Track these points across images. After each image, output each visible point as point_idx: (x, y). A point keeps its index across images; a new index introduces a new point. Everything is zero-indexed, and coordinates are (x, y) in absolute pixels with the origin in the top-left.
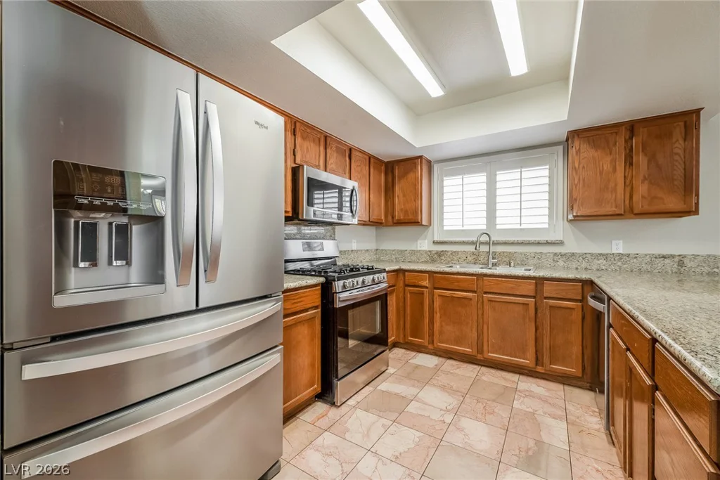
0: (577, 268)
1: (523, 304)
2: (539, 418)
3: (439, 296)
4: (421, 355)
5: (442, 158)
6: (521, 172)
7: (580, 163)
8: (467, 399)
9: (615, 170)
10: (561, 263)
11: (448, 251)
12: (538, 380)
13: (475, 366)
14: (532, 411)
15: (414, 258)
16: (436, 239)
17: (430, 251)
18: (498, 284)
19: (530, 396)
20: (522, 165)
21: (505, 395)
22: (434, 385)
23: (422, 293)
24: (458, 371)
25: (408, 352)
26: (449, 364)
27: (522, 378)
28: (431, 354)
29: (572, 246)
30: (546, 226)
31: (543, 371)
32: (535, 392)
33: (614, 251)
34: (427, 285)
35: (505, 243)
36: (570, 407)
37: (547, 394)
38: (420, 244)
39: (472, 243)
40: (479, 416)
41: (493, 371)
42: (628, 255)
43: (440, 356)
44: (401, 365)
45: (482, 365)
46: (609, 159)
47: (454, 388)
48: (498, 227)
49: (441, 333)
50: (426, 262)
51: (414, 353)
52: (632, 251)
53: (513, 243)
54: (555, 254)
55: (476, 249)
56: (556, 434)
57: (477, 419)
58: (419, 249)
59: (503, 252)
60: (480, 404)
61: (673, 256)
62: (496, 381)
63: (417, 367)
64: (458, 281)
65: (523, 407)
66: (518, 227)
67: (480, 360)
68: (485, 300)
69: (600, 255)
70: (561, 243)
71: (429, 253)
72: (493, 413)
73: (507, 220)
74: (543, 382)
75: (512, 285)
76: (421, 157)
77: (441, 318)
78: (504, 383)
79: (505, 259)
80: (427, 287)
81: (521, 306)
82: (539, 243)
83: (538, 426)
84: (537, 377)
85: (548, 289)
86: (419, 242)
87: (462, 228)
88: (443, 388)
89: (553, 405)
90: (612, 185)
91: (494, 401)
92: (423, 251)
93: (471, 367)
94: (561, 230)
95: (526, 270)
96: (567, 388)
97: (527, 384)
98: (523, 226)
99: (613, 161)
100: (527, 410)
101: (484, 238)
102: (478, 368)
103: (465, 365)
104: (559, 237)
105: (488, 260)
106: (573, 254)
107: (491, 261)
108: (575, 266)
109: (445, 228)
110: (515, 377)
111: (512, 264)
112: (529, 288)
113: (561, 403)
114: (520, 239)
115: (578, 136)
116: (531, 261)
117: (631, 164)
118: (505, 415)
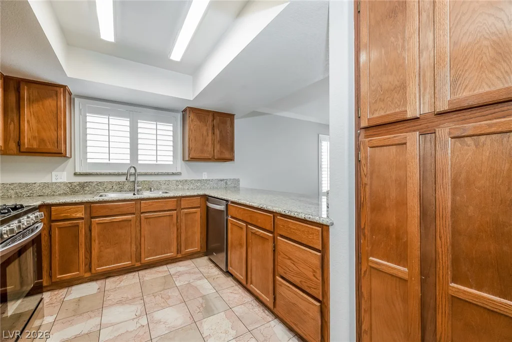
0: (188, 189)
1: (169, 216)
2: (193, 284)
3: (98, 224)
4: (74, 288)
5: (86, 95)
6: (157, 124)
7: (193, 127)
8: (147, 299)
9: (208, 135)
10: (180, 186)
11: (92, 182)
12: (178, 263)
13: (134, 273)
14: (187, 282)
15: (47, 191)
16: (78, 170)
17: (70, 183)
18: (152, 205)
19: (181, 274)
20: (157, 120)
21: (168, 282)
22: (111, 305)
23: (77, 226)
24: (122, 284)
25: (56, 292)
26: (110, 283)
27: (169, 266)
28: (86, 282)
29: (185, 176)
30: (172, 163)
31: (181, 256)
32: (181, 271)
33: (204, 178)
34: (83, 216)
35: (146, 174)
36: (201, 270)
37: (188, 269)
38: (56, 176)
39: (123, 174)
40: (163, 305)
41: (148, 271)
42: (209, 180)
43: (97, 280)
44: (57, 309)
45: (138, 271)
46: (205, 128)
47: (130, 297)
48: (140, 162)
49: (100, 257)
50: (65, 194)
51: (65, 290)
52: (211, 178)
53: (151, 175)
54: (177, 181)
55: (127, 179)
56: (206, 287)
57: (163, 308)
58: (54, 181)
59: (144, 181)
60: (157, 297)
61: (223, 180)
62: (155, 276)
63: (79, 300)
64: (118, 207)
65: (182, 283)
66: (155, 162)
67: (139, 267)
68: (143, 218)
69: (199, 180)
70: (179, 174)
71: (69, 185)
72: (169, 297)
73: (146, 157)
74: (181, 263)
75: (161, 204)
76: (64, 87)
77: (99, 243)
78: (160, 275)
79: (145, 186)
80: (82, 218)
81: (168, 218)
82: (168, 174)
83: (196, 288)
84: (176, 262)
85: (184, 204)
86: (54, 173)
87: (109, 162)
88: (121, 302)
89: (195, 273)
90: (207, 142)
91: (164, 289)
92: (61, 183)
93: (130, 276)
94: (180, 166)
95: (163, 193)
96: (193, 260)
97: (173, 268)
98: (159, 163)
99: (207, 130)
100: (185, 283)
101: (133, 171)
102: (136, 274)
103: (125, 277)
104: (179, 170)
105: (134, 187)
106: (186, 181)
107: (137, 188)
108: (187, 188)
109: (89, 161)
110: (164, 268)
111: (152, 190)
112: (172, 205)
113: (197, 270)
114: (156, 171)
115: (192, 111)
116: (163, 187)
117: (214, 133)
118: (177, 293)
